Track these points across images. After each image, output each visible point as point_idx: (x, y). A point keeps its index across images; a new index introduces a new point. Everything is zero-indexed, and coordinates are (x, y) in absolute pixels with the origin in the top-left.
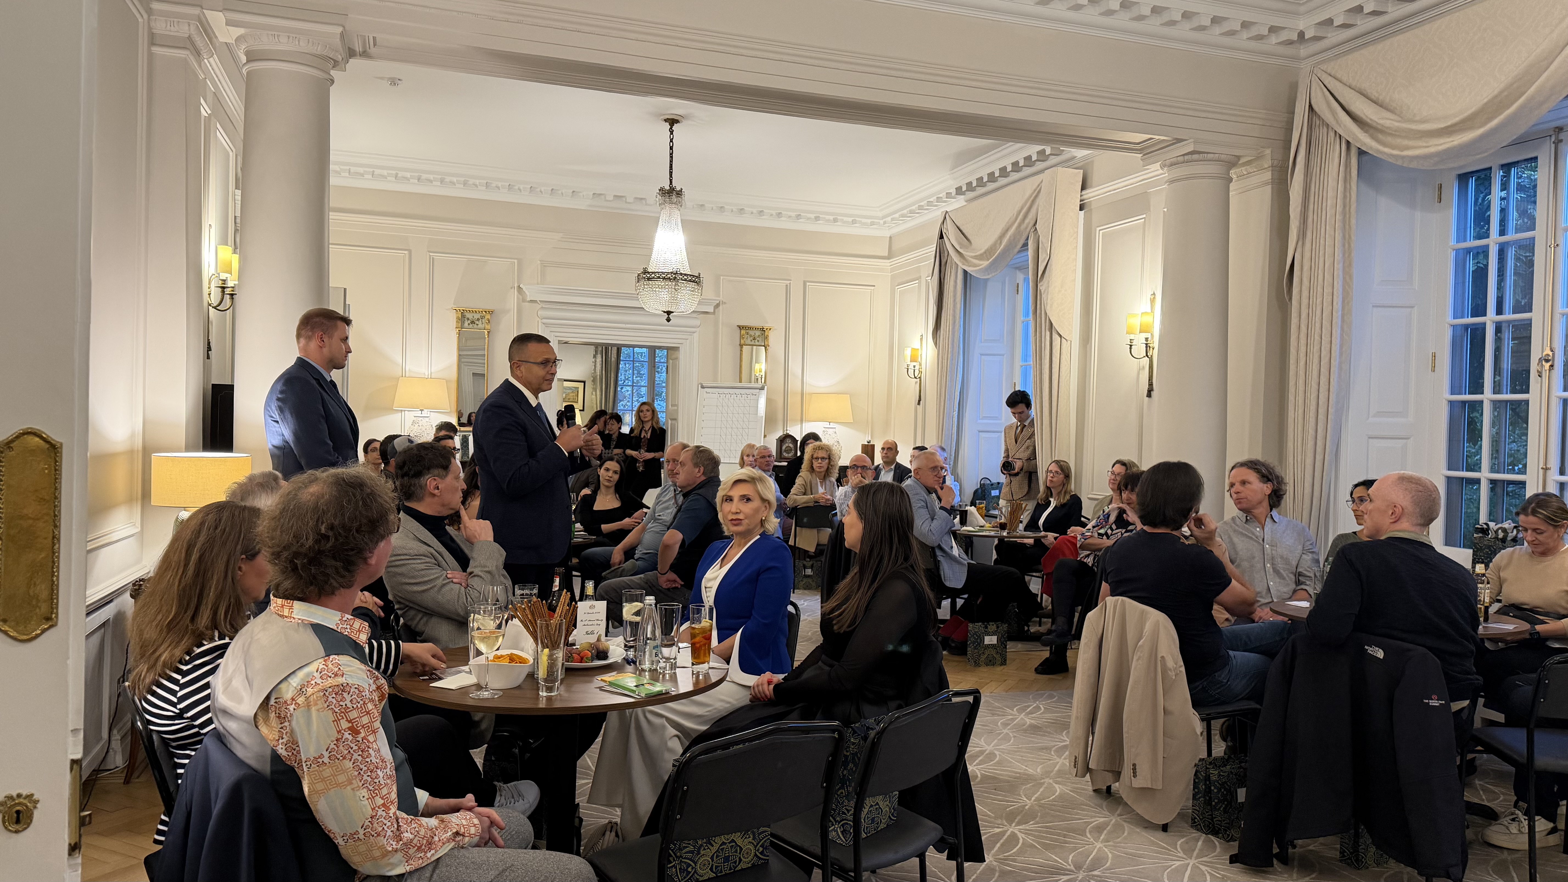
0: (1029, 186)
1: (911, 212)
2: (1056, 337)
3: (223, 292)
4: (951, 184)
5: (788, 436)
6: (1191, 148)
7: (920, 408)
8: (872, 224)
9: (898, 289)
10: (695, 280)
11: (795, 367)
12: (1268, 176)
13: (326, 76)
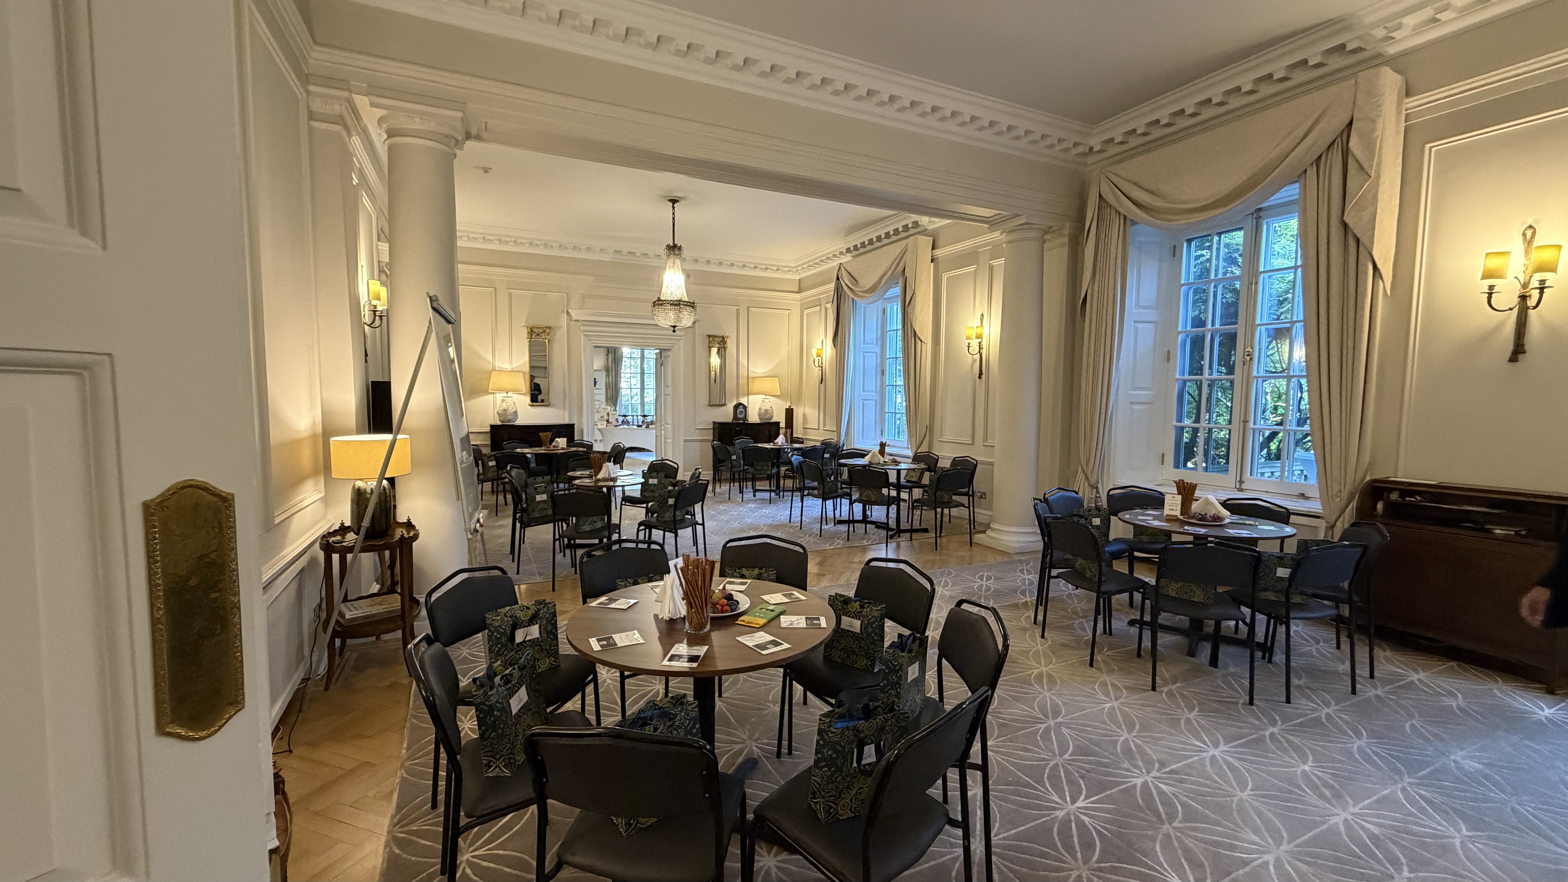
0: (901, 245)
1: (817, 264)
2: (918, 341)
3: (375, 314)
4: (842, 245)
5: (740, 404)
6: (1023, 221)
7: (822, 386)
8: (789, 271)
9: (806, 312)
10: (692, 305)
11: (743, 360)
12: (1066, 240)
13: (451, 151)
